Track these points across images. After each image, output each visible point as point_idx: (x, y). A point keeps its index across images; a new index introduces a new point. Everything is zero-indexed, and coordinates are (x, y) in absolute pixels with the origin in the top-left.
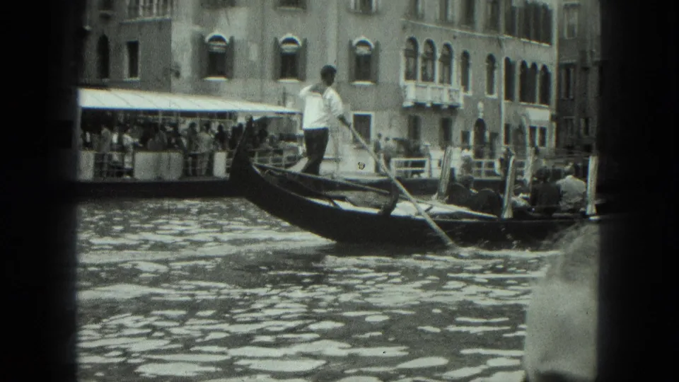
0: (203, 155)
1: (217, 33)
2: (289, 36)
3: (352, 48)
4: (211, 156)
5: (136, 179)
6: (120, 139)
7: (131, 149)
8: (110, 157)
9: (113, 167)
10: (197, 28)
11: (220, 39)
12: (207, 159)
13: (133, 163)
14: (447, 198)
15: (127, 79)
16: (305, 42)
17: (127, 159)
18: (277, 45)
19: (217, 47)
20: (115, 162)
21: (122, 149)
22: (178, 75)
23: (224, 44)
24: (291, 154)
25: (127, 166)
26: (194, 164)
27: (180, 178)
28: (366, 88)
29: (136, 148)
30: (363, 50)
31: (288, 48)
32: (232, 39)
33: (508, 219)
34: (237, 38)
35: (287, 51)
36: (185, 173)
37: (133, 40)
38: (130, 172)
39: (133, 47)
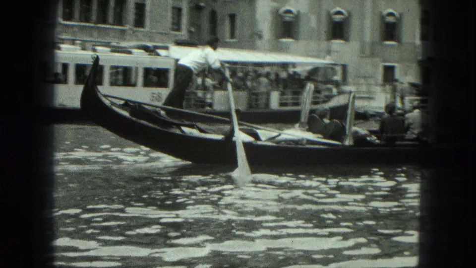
0: (262, 93)
1: (288, 8)
2: (339, 9)
3: (382, 18)
4: (268, 95)
5: (214, 110)
6: (203, 81)
7: (211, 89)
8: (196, 94)
9: (198, 101)
10: (275, 4)
11: (289, 12)
12: (264, 97)
13: (212, 98)
14: (307, 127)
15: (228, 40)
16: (350, 14)
17: (209, 96)
18: (329, 16)
19: (288, 18)
20: (199, 98)
21: (205, 88)
22: (260, 37)
23: (291, 15)
24: (327, 93)
25: (209, 101)
26: (257, 100)
27: (247, 110)
28: (392, 46)
29: (215, 88)
30: (390, 19)
31: (338, 18)
32: (299, 12)
33: (350, 146)
34: (302, 11)
35: (337, 20)
36: (250, 106)
37: (233, 12)
38: (210, 105)
39: (232, 17)
